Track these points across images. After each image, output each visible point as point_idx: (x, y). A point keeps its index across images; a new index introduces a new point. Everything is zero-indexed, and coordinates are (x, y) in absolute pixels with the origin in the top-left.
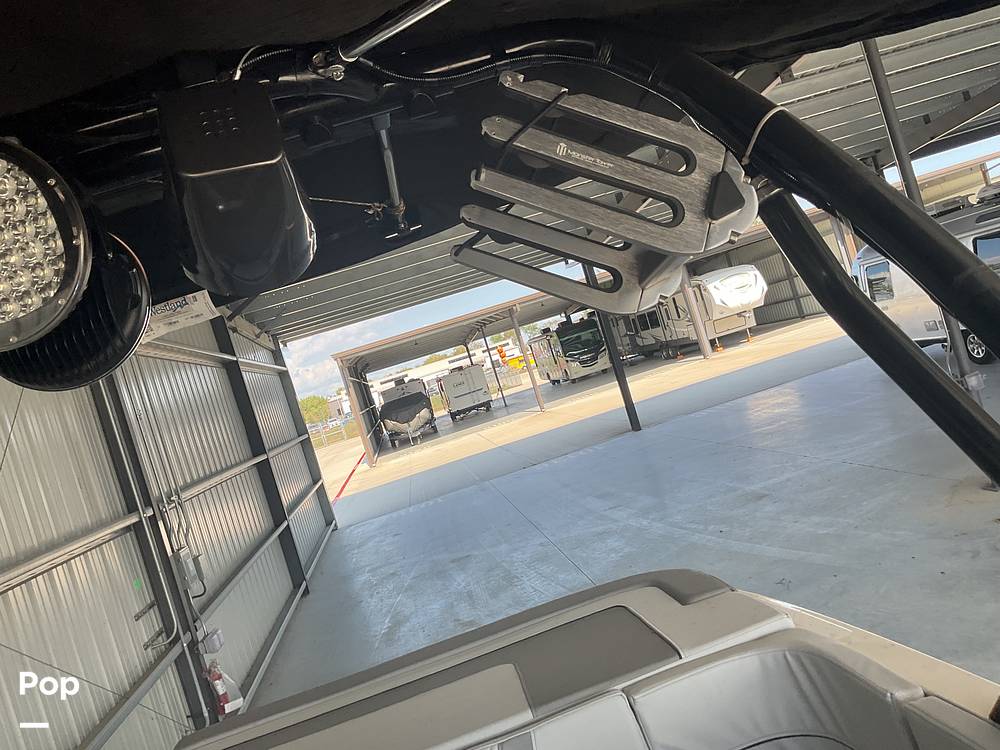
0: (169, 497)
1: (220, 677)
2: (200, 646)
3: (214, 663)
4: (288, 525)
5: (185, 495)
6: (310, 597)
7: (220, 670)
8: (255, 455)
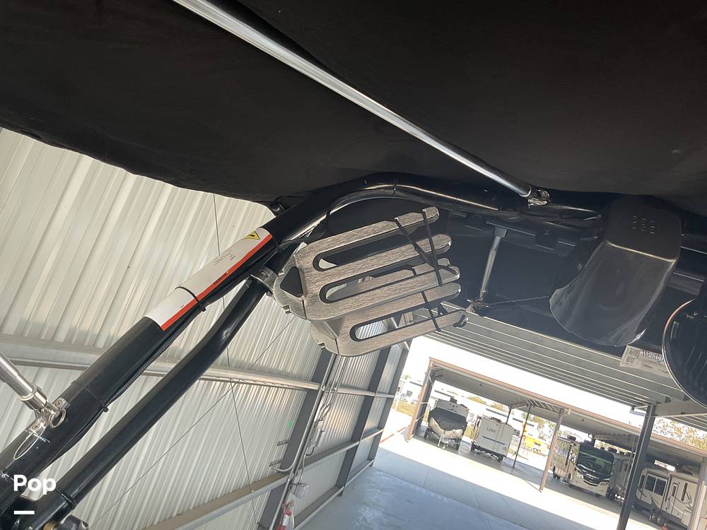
0: (335, 386)
1: (289, 514)
2: (294, 487)
3: (291, 503)
4: (358, 445)
5: (340, 391)
6: (341, 499)
7: (292, 509)
8: (369, 390)
